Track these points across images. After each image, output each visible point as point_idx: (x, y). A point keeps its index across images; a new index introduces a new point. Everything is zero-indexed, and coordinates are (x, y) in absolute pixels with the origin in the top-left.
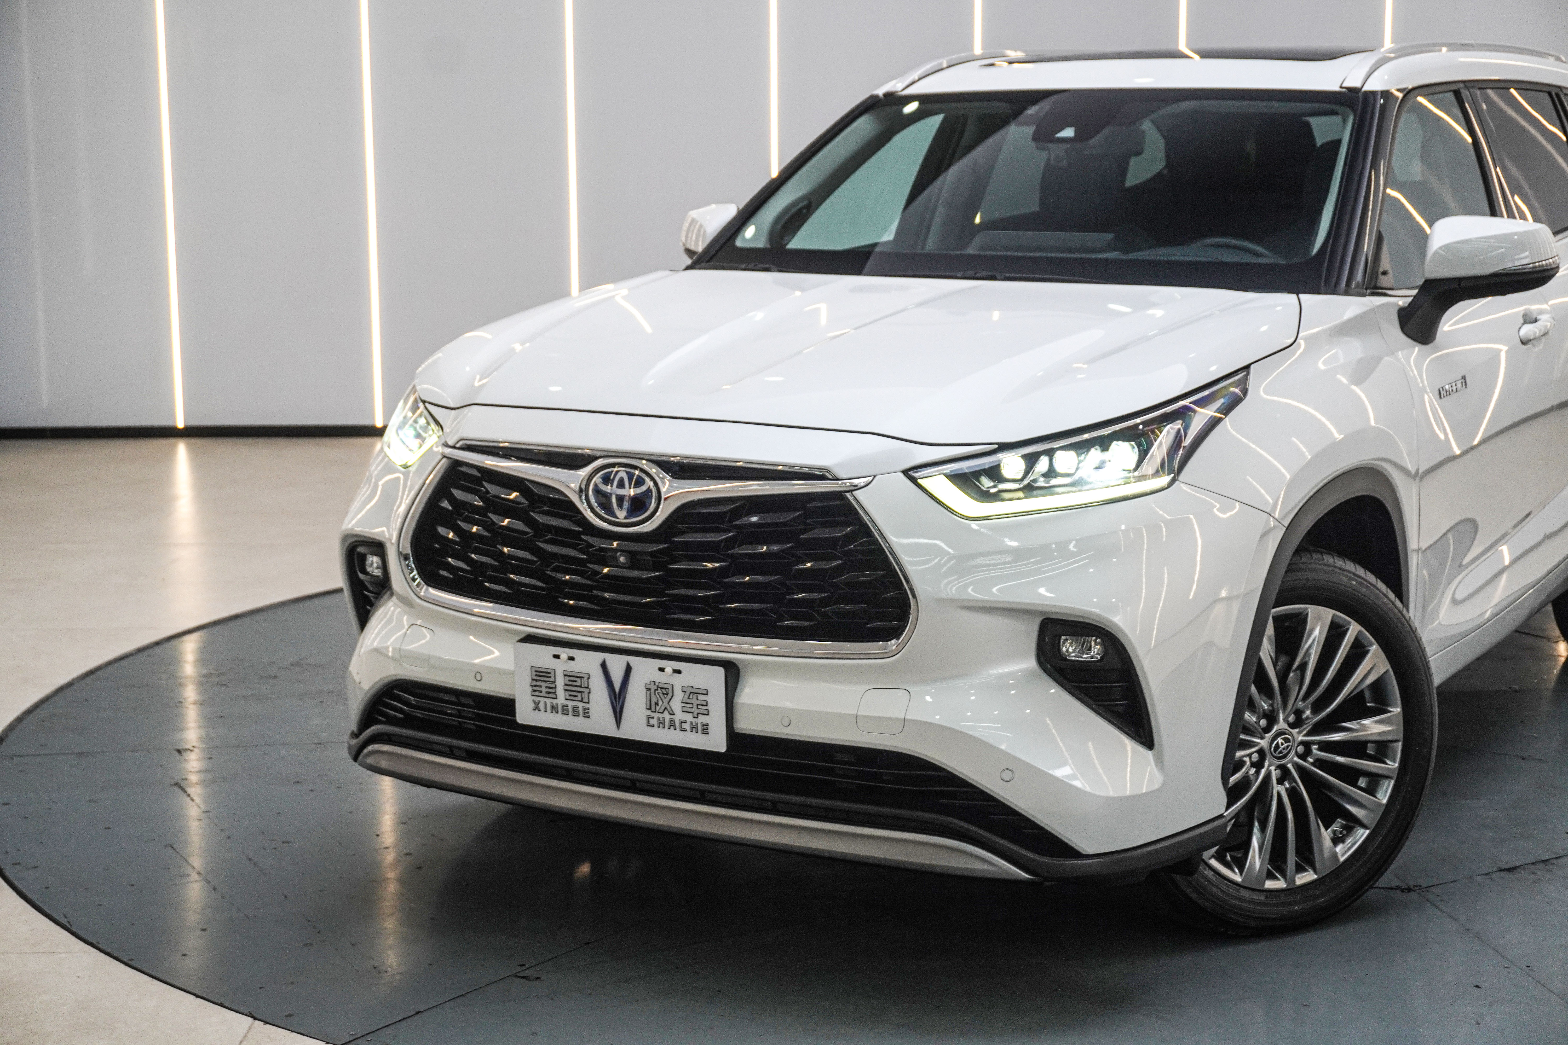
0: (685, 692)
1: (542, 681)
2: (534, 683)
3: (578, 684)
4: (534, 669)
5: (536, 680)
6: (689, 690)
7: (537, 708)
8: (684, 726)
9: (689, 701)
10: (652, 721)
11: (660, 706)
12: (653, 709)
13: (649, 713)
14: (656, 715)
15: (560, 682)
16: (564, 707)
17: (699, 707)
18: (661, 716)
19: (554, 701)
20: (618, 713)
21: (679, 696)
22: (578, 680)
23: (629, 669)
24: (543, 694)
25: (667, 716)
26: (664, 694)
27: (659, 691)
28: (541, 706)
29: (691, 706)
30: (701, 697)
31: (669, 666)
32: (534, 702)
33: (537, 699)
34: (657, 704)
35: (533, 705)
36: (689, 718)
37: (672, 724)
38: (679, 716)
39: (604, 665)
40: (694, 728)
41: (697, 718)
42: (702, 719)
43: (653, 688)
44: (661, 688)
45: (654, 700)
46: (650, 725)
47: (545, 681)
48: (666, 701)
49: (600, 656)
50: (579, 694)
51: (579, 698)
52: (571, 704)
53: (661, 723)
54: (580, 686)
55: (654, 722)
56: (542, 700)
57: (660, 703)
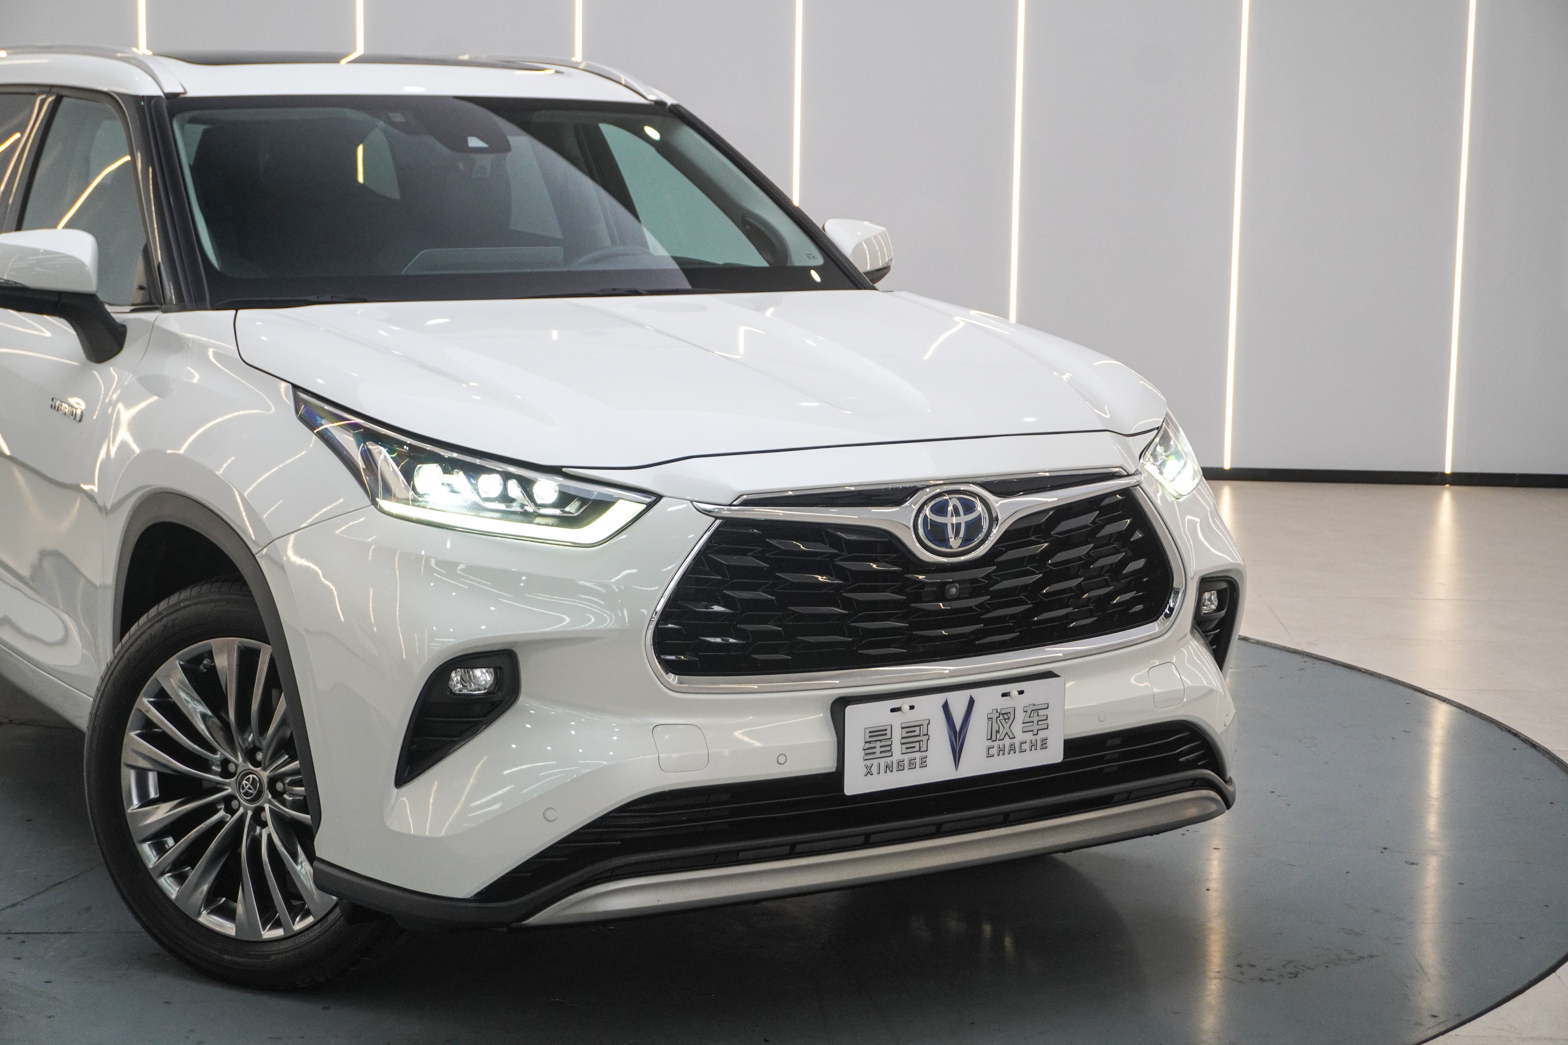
0: (1026, 711)
1: (876, 741)
2: (868, 745)
3: (917, 733)
4: (868, 731)
5: (869, 742)
6: (1029, 710)
7: (869, 773)
8: (1024, 747)
9: (1030, 720)
10: (992, 751)
11: (1000, 733)
12: (994, 738)
13: (990, 743)
14: (996, 744)
15: (897, 735)
16: (900, 763)
17: (1039, 723)
18: (1001, 743)
19: (889, 760)
20: (957, 753)
21: (1020, 716)
22: (917, 729)
23: (972, 702)
24: (878, 755)
25: (1007, 742)
26: (1005, 719)
27: (1001, 717)
28: (874, 770)
29: (1032, 724)
30: (1041, 713)
31: (1013, 688)
32: (866, 767)
33: (869, 763)
34: (998, 732)
35: (865, 771)
36: (1029, 737)
37: (1012, 748)
38: (1020, 736)
39: (946, 707)
40: (1033, 746)
41: (1037, 734)
42: (1042, 734)
43: (995, 715)
44: (1003, 714)
45: (995, 728)
46: (989, 756)
47: (880, 741)
48: (1007, 726)
49: (940, 698)
50: (917, 745)
51: (917, 749)
52: (906, 757)
53: (1001, 751)
54: (919, 736)
55: (993, 751)
56: (875, 762)
57: (1001, 729)
